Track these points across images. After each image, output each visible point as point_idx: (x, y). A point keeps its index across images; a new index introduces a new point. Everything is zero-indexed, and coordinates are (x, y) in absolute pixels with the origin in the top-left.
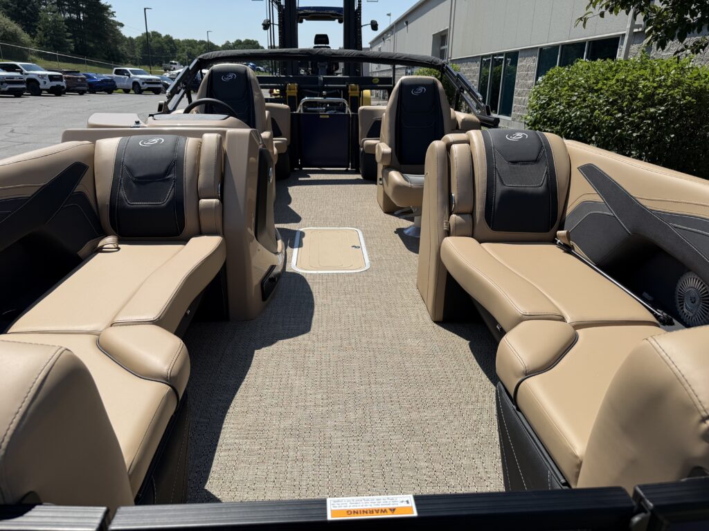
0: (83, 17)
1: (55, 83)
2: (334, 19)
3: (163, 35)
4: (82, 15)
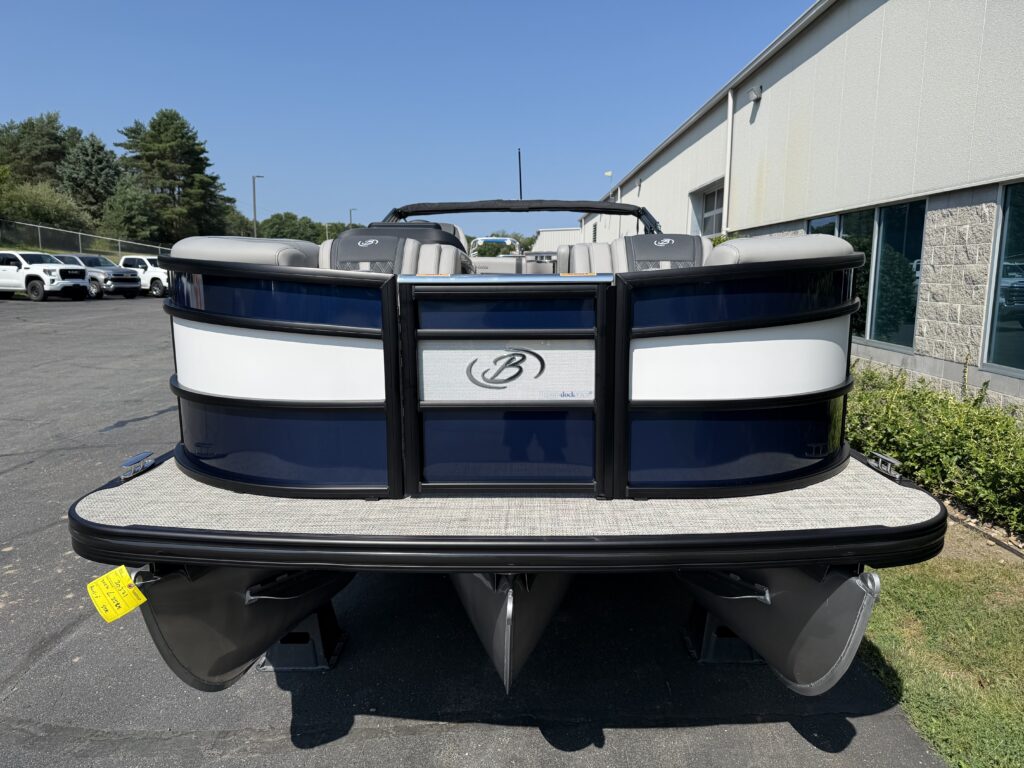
4: (177, 189)
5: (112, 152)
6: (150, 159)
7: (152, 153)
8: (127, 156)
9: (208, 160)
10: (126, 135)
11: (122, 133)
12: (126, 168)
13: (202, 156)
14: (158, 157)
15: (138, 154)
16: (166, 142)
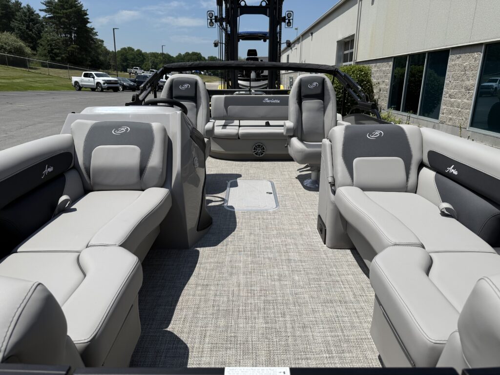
0: (74, 37)
2: (260, 39)
3: (136, 49)
5: (38, 14)
7: (59, 15)
8: (46, 17)
10: (45, 5)
12: (46, 23)
13: (85, 17)
14: (63, 17)
15: (52, 15)
16: (67, 9)
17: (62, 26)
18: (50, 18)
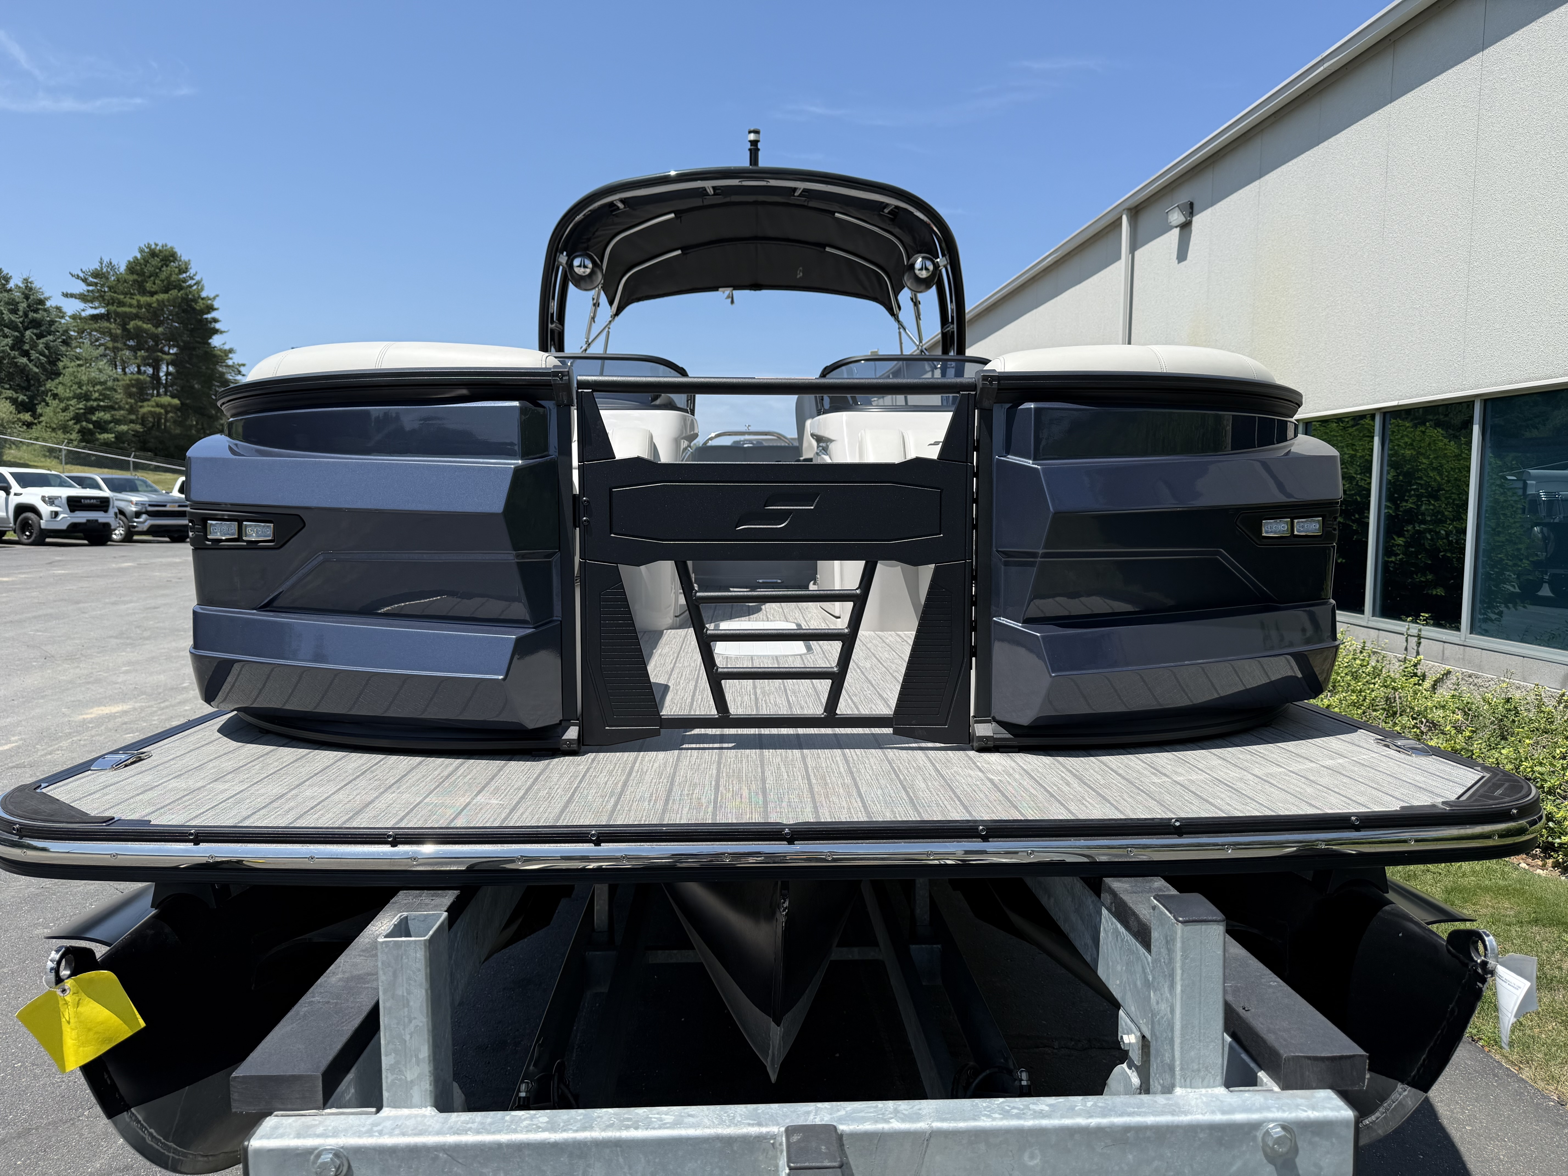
0: (168, 374)
1: (82, 517)
4: (164, 368)
5: (58, 309)
6: (124, 319)
7: (127, 309)
8: (83, 314)
9: (215, 320)
10: (84, 280)
11: (78, 277)
12: (81, 332)
13: (209, 316)
14: (136, 316)
15: (103, 311)
16: (152, 294)
17: (131, 343)
18: (94, 318)
